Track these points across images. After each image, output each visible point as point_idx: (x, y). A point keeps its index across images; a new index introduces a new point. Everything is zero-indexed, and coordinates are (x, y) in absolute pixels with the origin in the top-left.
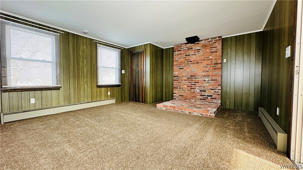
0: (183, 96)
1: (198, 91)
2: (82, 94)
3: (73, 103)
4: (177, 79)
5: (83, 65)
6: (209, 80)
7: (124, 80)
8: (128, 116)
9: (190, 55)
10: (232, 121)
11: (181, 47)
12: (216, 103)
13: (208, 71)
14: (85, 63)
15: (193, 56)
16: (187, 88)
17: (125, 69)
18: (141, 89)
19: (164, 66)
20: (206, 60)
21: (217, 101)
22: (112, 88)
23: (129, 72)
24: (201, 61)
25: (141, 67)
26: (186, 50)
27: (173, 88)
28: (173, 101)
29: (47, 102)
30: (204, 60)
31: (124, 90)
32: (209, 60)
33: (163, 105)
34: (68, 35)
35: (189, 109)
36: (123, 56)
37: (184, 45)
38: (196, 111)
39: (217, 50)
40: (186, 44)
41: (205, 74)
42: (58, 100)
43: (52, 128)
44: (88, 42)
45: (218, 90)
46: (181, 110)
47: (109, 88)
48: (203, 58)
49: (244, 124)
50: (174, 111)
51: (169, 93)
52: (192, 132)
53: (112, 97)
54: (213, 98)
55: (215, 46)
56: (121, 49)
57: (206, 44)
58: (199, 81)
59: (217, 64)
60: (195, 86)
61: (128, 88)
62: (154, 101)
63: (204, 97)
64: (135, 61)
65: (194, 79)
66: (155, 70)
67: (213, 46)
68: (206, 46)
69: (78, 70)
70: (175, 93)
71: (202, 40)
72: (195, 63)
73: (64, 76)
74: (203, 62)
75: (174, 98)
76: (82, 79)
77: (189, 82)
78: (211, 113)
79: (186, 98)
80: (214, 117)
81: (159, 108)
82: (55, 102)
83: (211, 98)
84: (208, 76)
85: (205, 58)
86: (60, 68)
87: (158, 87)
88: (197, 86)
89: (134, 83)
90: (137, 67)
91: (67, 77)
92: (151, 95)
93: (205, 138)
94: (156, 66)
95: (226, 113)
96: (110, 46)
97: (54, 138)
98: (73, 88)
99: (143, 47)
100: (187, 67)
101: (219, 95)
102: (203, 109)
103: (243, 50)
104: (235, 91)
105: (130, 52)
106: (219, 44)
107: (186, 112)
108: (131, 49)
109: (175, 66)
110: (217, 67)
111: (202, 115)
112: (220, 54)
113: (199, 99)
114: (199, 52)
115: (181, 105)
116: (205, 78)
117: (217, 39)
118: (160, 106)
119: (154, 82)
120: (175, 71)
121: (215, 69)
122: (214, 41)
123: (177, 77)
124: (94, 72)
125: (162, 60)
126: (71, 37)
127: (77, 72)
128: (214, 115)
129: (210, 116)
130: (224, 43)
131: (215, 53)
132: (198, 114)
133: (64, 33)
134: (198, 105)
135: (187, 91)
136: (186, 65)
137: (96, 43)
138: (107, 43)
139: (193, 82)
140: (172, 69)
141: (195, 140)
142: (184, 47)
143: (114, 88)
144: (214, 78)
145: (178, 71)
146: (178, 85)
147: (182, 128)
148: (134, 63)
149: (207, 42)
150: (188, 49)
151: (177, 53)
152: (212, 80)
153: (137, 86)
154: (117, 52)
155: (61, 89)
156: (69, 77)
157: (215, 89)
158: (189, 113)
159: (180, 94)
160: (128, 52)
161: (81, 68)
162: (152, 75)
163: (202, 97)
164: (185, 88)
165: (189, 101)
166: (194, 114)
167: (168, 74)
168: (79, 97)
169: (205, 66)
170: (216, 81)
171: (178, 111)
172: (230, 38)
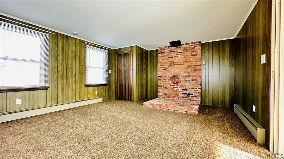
0: (167, 94)
1: (180, 90)
2: (70, 94)
3: (61, 102)
4: (161, 79)
5: (72, 65)
6: (190, 80)
7: (111, 79)
8: (118, 115)
9: (172, 57)
10: (213, 117)
11: (165, 50)
12: (196, 101)
13: (189, 72)
14: (74, 63)
15: (175, 58)
16: (170, 87)
17: (112, 69)
18: (127, 88)
19: (148, 66)
20: (187, 62)
21: (197, 99)
22: (99, 87)
23: (115, 72)
24: (183, 63)
25: (127, 67)
26: (169, 52)
27: (157, 87)
28: (158, 99)
29: (34, 103)
30: (186, 62)
31: (111, 89)
32: (190, 62)
33: (150, 103)
34: (57, 35)
35: (174, 106)
36: (110, 56)
37: (168, 48)
38: (181, 109)
39: (197, 54)
40: (169, 47)
41: (187, 74)
42: (46, 100)
43: (42, 130)
44: (77, 42)
45: (199, 89)
46: (167, 107)
47: (96, 87)
48: (184, 60)
49: (224, 120)
50: (160, 109)
51: (153, 92)
52: (182, 130)
53: (99, 96)
54: (194, 96)
55: (195, 50)
56: (108, 50)
57: (187, 48)
58: (181, 80)
59: (197, 66)
60: (177, 85)
61: (115, 87)
62: (139, 100)
63: (186, 95)
64: (122, 62)
65: (177, 79)
66: (141, 71)
67: (193, 50)
68: (187, 49)
69: (66, 70)
70: (159, 91)
71: (183, 44)
72: (177, 65)
73: (53, 75)
74: (184, 64)
75: (158, 96)
76: (71, 78)
77: (172, 82)
78: (194, 111)
79: (169, 96)
80: (197, 114)
81: (146, 106)
82: (42, 102)
83: (192, 96)
84: (189, 77)
85: (186, 60)
86: (48, 68)
87: (143, 86)
88: (179, 86)
89: (121, 82)
90: (124, 68)
91: (56, 77)
92: (137, 94)
93: (194, 135)
94: (141, 66)
95: (206, 109)
96: (98, 47)
97: (47, 141)
98: (61, 88)
99: (130, 49)
100: (170, 68)
101: (199, 93)
102: (187, 107)
103: (219, 53)
104: (213, 90)
105: (116, 53)
106: (199, 48)
107: (172, 109)
108: (118, 50)
109: (159, 67)
110: (197, 68)
111: (186, 112)
112: (199, 57)
113: (181, 97)
114: (181, 54)
115: (166, 102)
116: (187, 78)
117: (197, 43)
118: (146, 104)
119: (140, 81)
120: (159, 71)
121: (195, 70)
122: (194, 46)
123: (161, 77)
124: (83, 72)
125: (147, 61)
126: (60, 38)
127: (66, 72)
128: (197, 112)
129: (194, 113)
130: (202, 47)
131: (195, 56)
132: (183, 112)
133: (53, 33)
134: (181, 103)
135: (170, 90)
136: (169, 66)
137: (85, 44)
138: (95, 44)
139: (176, 81)
140: (156, 70)
141: (186, 137)
142: (168, 50)
143: (102, 87)
144: (194, 78)
145: (162, 71)
146: (162, 84)
147: (172, 126)
148: (121, 63)
149: (188, 46)
150: (171, 52)
151: (161, 55)
152: (193, 80)
153: (123, 85)
154: (105, 53)
155: (48, 88)
156: (57, 77)
157: (195, 88)
158: (175, 110)
159: (164, 92)
160: (114, 52)
161: (69, 68)
162: (139, 75)
163: (184, 95)
164: (169, 87)
165: (172, 99)
166: (179, 111)
167: (152, 74)
168: (66, 96)
169: (186, 68)
170: (196, 81)
171: (164, 108)
172: (208, 43)
